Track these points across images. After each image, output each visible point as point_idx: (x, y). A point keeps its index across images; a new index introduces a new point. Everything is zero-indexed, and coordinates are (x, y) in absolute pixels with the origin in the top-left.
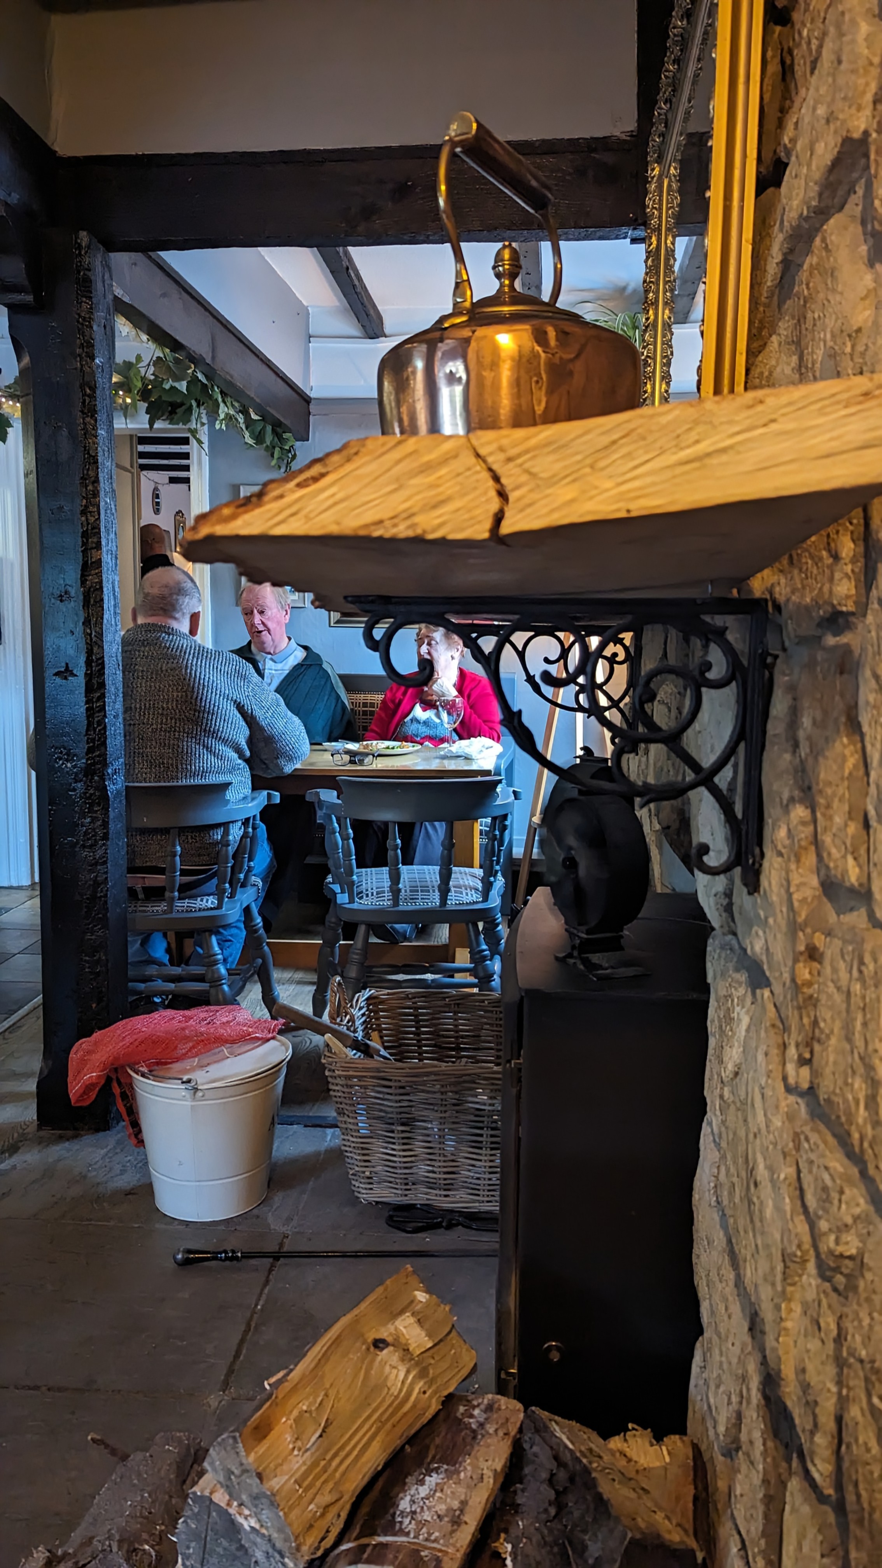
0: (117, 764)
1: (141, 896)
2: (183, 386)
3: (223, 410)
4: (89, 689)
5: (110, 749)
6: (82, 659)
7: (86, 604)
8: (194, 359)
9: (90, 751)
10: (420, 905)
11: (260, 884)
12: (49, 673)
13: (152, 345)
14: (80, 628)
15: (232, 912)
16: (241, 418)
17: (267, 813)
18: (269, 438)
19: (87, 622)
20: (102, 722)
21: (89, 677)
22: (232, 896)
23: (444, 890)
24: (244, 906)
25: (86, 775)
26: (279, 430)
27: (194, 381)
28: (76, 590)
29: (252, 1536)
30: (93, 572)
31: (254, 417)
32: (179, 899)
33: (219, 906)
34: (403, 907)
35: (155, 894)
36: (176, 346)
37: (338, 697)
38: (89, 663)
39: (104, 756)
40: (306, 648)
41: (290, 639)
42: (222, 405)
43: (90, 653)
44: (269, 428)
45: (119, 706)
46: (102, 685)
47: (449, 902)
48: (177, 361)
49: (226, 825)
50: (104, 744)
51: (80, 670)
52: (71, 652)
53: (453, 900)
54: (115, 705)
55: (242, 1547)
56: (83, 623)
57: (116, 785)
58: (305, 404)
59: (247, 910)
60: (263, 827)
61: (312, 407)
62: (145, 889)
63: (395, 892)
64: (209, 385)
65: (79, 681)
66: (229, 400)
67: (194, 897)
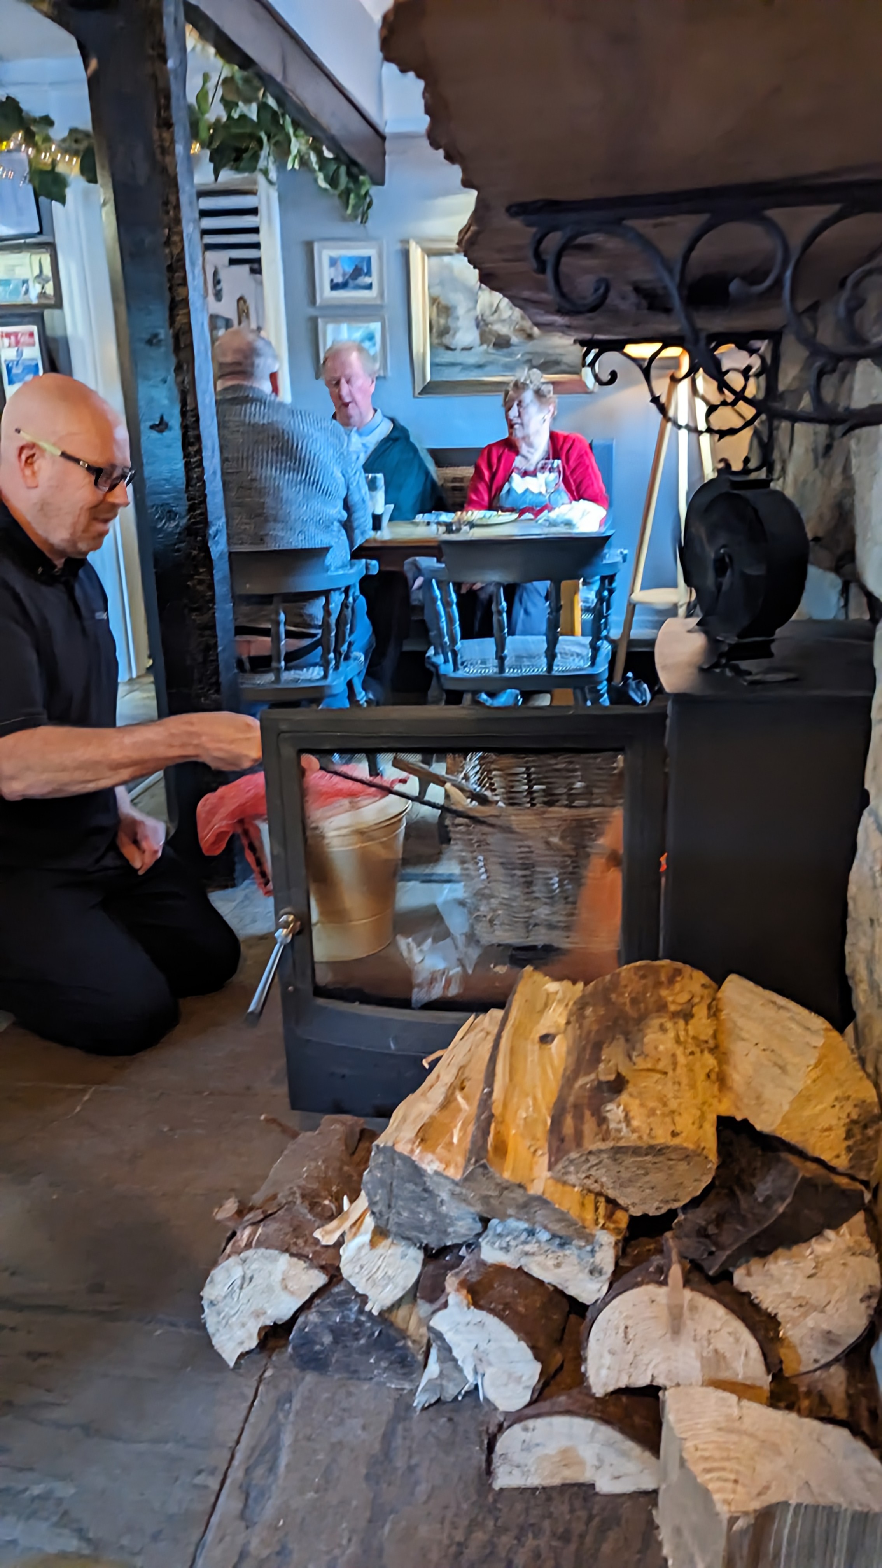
0: (218, 523)
1: (247, 666)
2: (252, 112)
3: (296, 146)
4: (186, 444)
5: (210, 507)
6: (177, 410)
7: (177, 349)
8: (266, 80)
9: (192, 508)
10: (526, 671)
11: (362, 658)
12: (145, 426)
13: (219, 62)
14: (171, 377)
15: (337, 683)
16: (313, 158)
17: (366, 582)
18: (343, 180)
19: (178, 369)
20: (201, 479)
21: (185, 428)
22: (337, 667)
23: (551, 655)
24: (349, 678)
25: (189, 535)
26: (355, 170)
27: (263, 107)
28: (165, 333)
29: (436, 1178)
30: (181, 312)
31: (328, 154)
32: (287, 669)
33: (325, 676)
34: (508, 673)
35: (261, 664)
36: (245, 62)
37: (427, 473)
38: (183, 413)
39: (205, 514)
40: (393, 420)
41: (376, 411)
42: (293, 139)
43: (184, 403)
44: (343, 169)
45: (217, 460)
46: (198, 438)
47: (555, 668)
48: (247, 81)
49: (327, 593)
50: (204, 502)
51: (175, 421)
52: (165, 402)
53: (561, 667)
54: (212, 462)
55: (426, 1190)
56: (175, 370)
57: (219, 547)
58: (379, 140)
59: (350, 685)
60: (362, 600)
61: (388, 145)
62: (252, 659)
63: (501, 659)
64: (280, 113)
65: (175, 433)
66: (301, 132)
67: (301, 668)
